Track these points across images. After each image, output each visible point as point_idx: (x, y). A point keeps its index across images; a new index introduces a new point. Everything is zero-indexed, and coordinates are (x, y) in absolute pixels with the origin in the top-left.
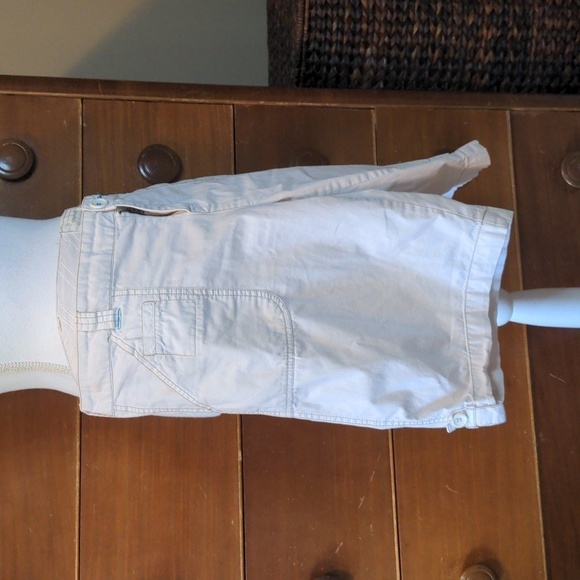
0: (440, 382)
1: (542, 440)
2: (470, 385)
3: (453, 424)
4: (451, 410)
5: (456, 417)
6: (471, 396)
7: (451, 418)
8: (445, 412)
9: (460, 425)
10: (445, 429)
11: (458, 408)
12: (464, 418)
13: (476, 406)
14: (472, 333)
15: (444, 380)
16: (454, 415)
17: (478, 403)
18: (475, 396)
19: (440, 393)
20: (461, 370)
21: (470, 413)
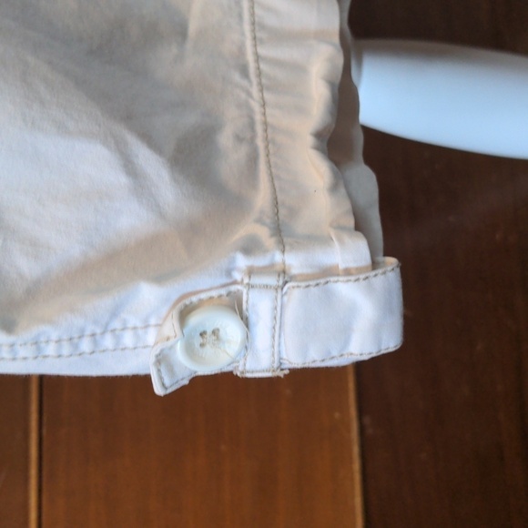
0: (130, 167)
1: (370, 431)
2: (262, 199)
3: (180, 356)
4: (175, 289)
5: (195, 320)
6: (263, 233)
7: (171, 327)
8: (149, 297)
9: (213, 363)
10: (145, 380)
11: (204, 282)
12: (231, 328)
13: (284, 274)
14: (270, 21)
15: (152, 165)
16: (184, 314)
17: (295, 261)
18: (281, 233)
19: (131, 220)
20: (225, 139)
21: (260, 305)
